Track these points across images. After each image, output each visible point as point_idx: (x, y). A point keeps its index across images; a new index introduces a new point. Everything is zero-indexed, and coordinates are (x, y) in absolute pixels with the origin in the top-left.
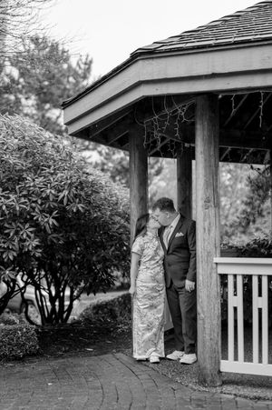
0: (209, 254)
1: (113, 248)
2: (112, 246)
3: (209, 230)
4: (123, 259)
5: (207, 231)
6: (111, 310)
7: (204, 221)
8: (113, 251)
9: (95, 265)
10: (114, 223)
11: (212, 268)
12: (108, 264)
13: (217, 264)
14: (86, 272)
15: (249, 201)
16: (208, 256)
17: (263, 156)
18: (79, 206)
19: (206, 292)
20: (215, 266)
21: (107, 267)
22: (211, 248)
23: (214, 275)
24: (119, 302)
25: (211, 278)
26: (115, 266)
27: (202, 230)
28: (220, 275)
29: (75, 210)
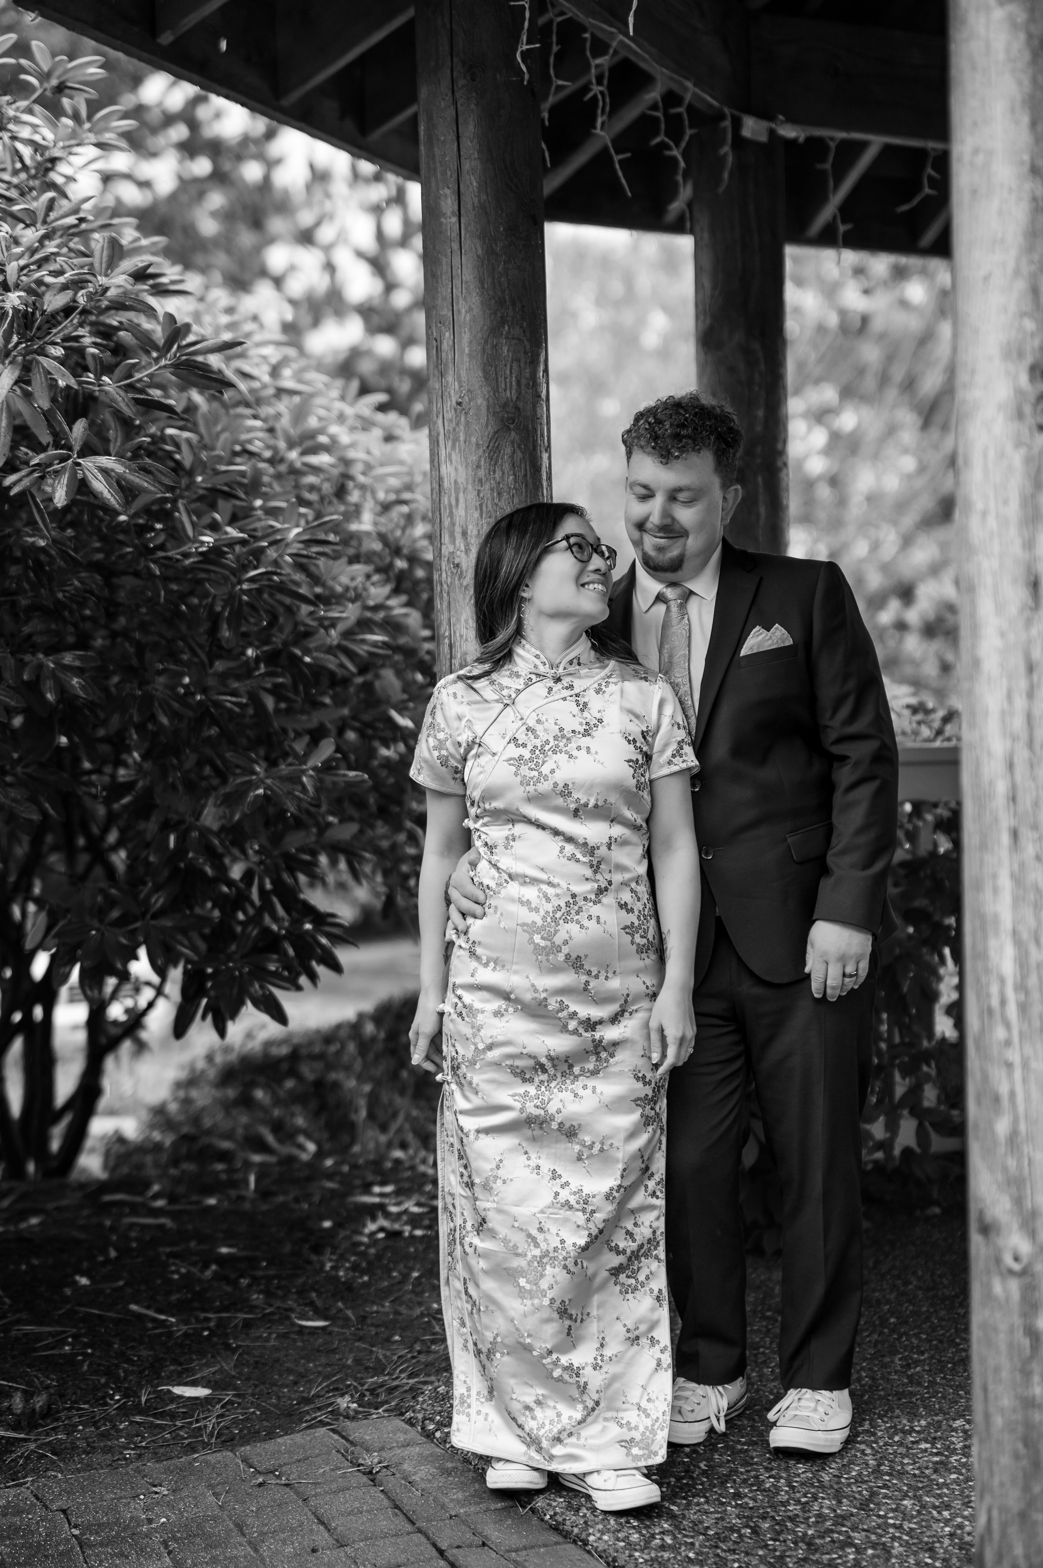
1: (327, 749)
2: (316, 736)
4: (383, 812)
6: (319, 1084)
8: (328, 767)
9: (216, 858)
10: (328, 599)
12: (293, 842)
14: (158, 901)
18: (91, 465)
21: (293, 864)
24: (364, 1046)
26: (335, 850)
29: (60, 498)
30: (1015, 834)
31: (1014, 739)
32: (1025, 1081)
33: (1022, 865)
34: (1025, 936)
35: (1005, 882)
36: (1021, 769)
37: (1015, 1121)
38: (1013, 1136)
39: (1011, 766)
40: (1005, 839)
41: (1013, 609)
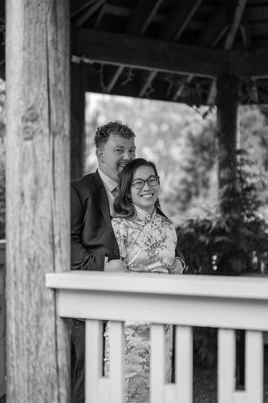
0: (34, 265)
3: (34, 198)
5: (28, 201)
7: (23, 171)
11: (42, 302)
13: (55, 290)
15: (190, 166)
16: (31, 269)
17: (206, 88)
19: (23, 368)
20: (50, 295)
22: (39, 246)
23: (48, 322)
25: (39, 328)
27: (17, 198)
28: (65, 320)
30: (16, 283)
31: (16, 249)
32: (17, 373)
33: (18, 295)
34: (18, 321)
35: (13, 300)
36: (18, 260)
37: (15, 387)
38: (14, 391)
39: (15, 259)
40: (13, 285)
41: (16, 204)
